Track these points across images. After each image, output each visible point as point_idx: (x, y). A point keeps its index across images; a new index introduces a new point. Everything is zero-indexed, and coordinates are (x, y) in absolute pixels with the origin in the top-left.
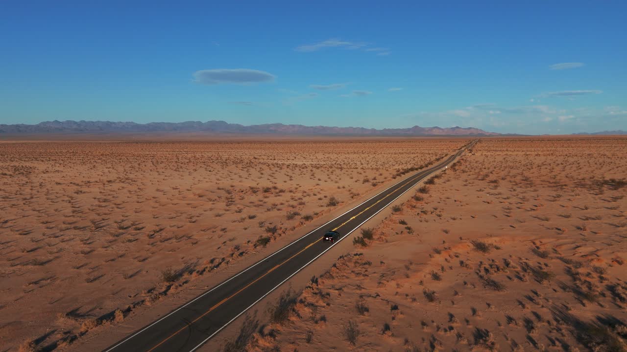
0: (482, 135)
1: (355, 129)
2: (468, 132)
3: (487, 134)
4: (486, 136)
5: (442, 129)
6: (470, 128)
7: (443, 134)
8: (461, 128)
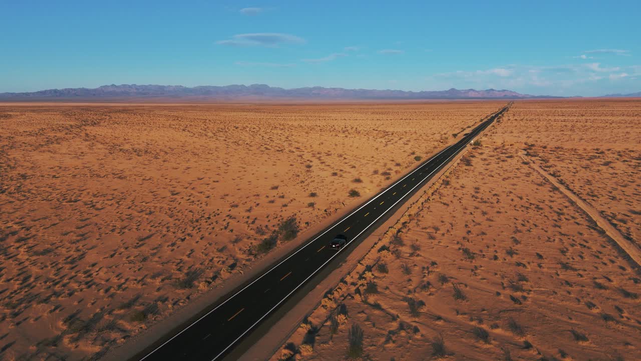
0: (516, 97)
1: (392, 91)
2: (503, 94)
3: (520, 96)
4: (520, 98)
5: (477, 92)
6: (505, 90)
7: (479, 96)
8: (495, 90)
